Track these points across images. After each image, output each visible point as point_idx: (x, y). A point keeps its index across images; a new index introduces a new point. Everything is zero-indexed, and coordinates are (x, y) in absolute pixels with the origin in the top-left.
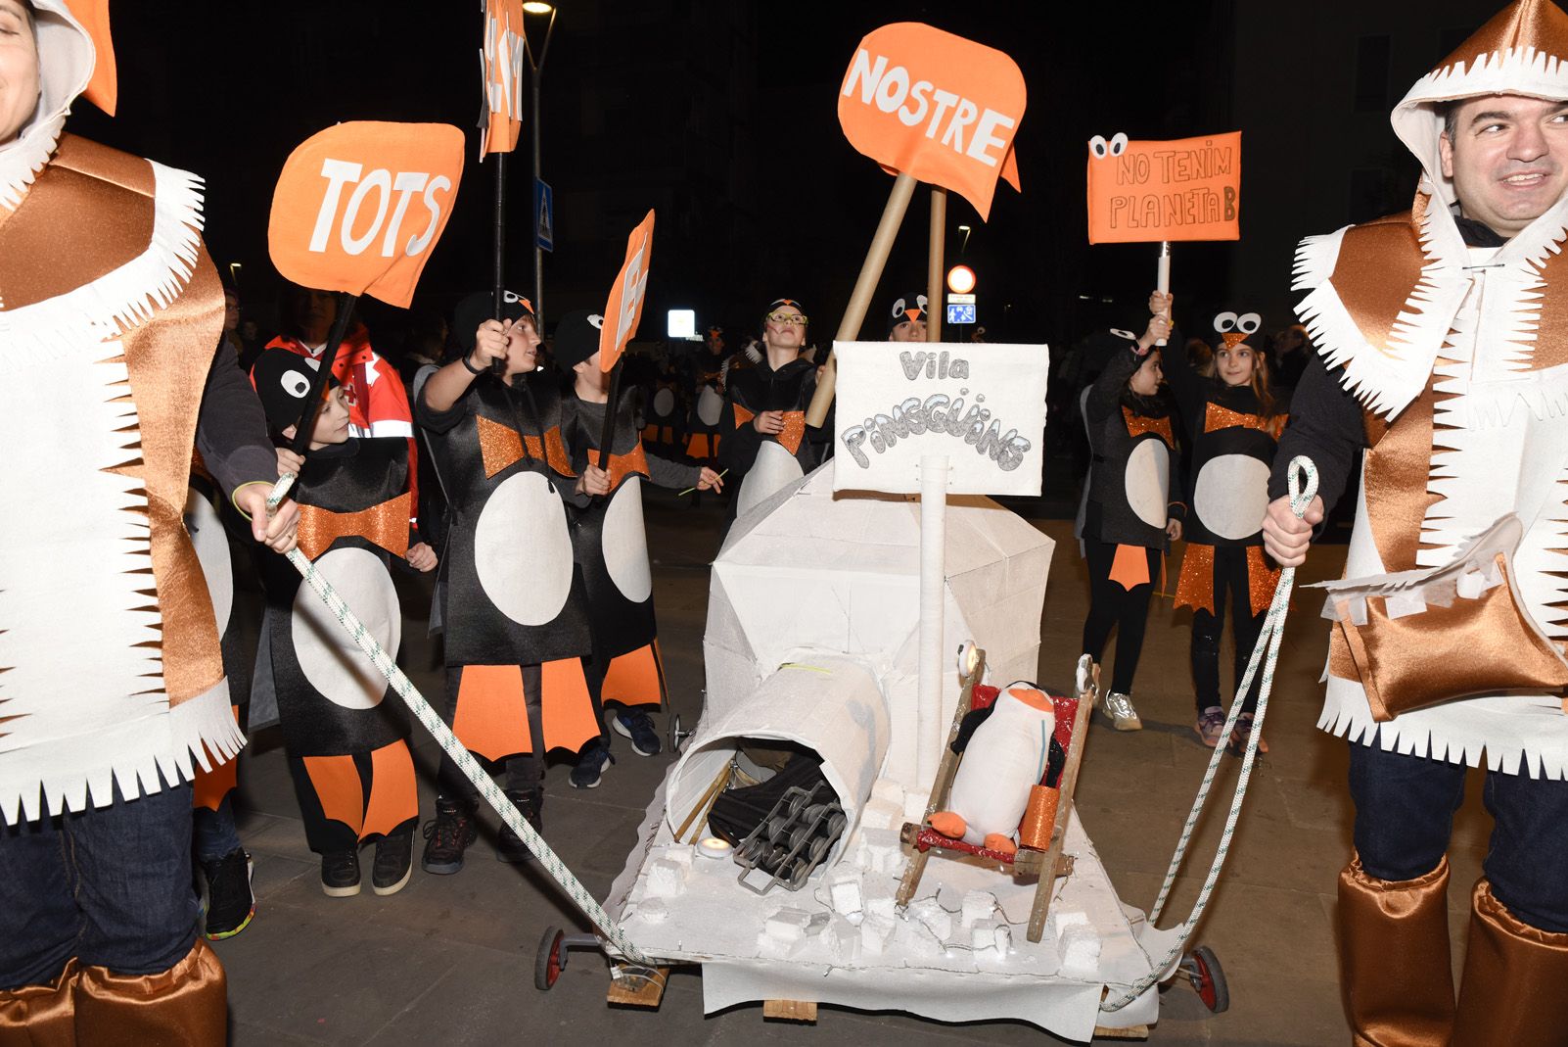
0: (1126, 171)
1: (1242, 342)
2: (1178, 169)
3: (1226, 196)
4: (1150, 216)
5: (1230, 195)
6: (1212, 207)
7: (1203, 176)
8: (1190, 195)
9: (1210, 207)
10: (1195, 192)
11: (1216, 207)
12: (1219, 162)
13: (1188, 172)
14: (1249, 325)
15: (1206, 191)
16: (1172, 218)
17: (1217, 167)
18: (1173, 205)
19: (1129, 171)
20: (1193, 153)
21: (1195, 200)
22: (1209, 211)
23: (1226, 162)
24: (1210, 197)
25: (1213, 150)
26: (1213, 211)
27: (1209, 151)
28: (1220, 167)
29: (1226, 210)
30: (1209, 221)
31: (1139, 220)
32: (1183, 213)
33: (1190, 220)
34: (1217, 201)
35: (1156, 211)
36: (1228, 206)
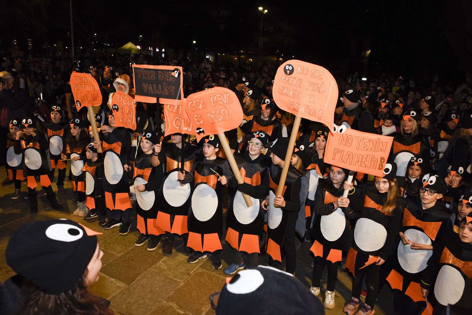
0: (343, 140)
2: (363, 145)
3: (381, 161)
4: (348, 160)
5: (383, 161)
7: (373, 150)
8: (366, 157)
10: (368, 156)
11: (376, 164)
12: (381, 147)
13: (367, 147)
15: (373, 156)
16: (357, 163)
18: (358, 158)
19: (344, 141)
20: (371, 141)
21: (368, 159)
22: (373, 164)
23: (384, 148)
24: (374, 159)
25: (380, 142)
26: (374, 165)
27: (378, 142)
28: (381, 149)
29: (380, 166)
30: (372, 167)
31: (344, 160)
32: (362, 162)
33: (364, 165)
34: (376, 162)
35: (351, 158)
36: (381, 164)
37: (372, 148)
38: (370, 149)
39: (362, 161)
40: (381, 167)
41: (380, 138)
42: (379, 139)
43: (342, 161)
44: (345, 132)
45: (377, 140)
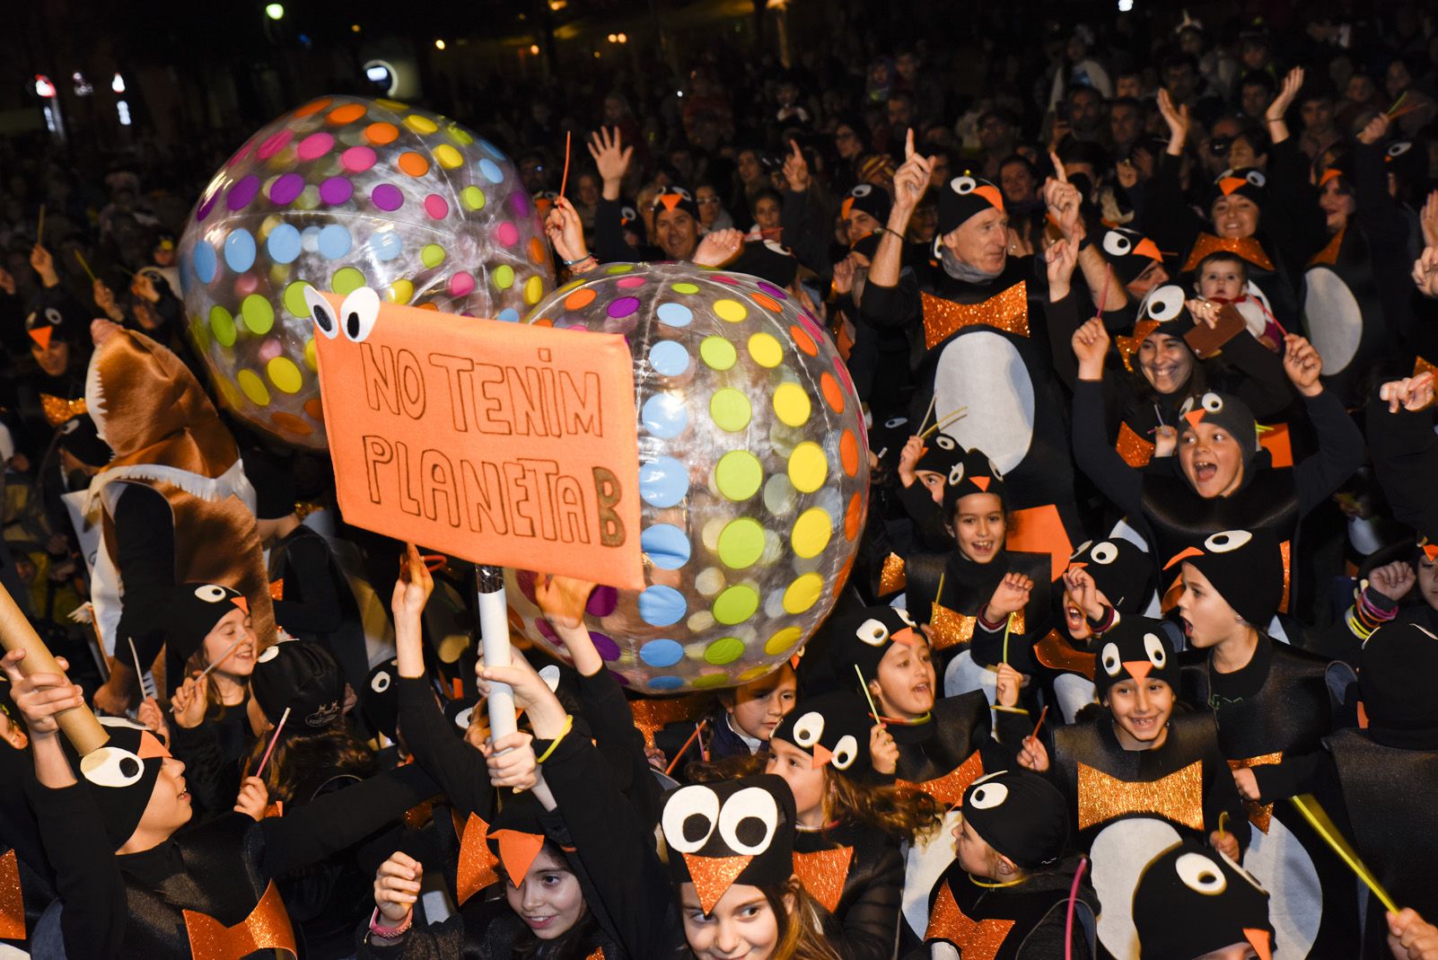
0: (382, 384)
1: (743, 879)
2: (482, 405)
3: (600, 492)
4: (440, 496)
5: (608, 488)
6: (572, 508)
7: (541, 430)
8: (517, 472)
9: (564, 509)
10: (528, 465)
11: (578, 509)
12: (573, 406)
13: (506, 414)
14: (750, 829)
15: (551, 468)
16: (483, 515)
17: (573, 416)
18: (483, 485)
19: (386, 383)
20: (511, 372)
21: (529, 482)
22: (564, 517)
23: (592, 408)
24: (563, 483)
25: (556, 373)
26: (572, 516)
27: (548, 375)
28: (577, 416)
29: (604, 522)
30: (567, 536)
31: (420, 499)
32: (506, 507)
33: (522, 526)
34: (578, 496)
35: (449, 488)
36: (606, 514)
37: (531, 413)
38: (522, 427)
39: (506, 501)
40: (611, 527)
41: (549, 351)
42: (544, 354)
43: (413, 507)
44: (372, 335)
45: (539, 365)
